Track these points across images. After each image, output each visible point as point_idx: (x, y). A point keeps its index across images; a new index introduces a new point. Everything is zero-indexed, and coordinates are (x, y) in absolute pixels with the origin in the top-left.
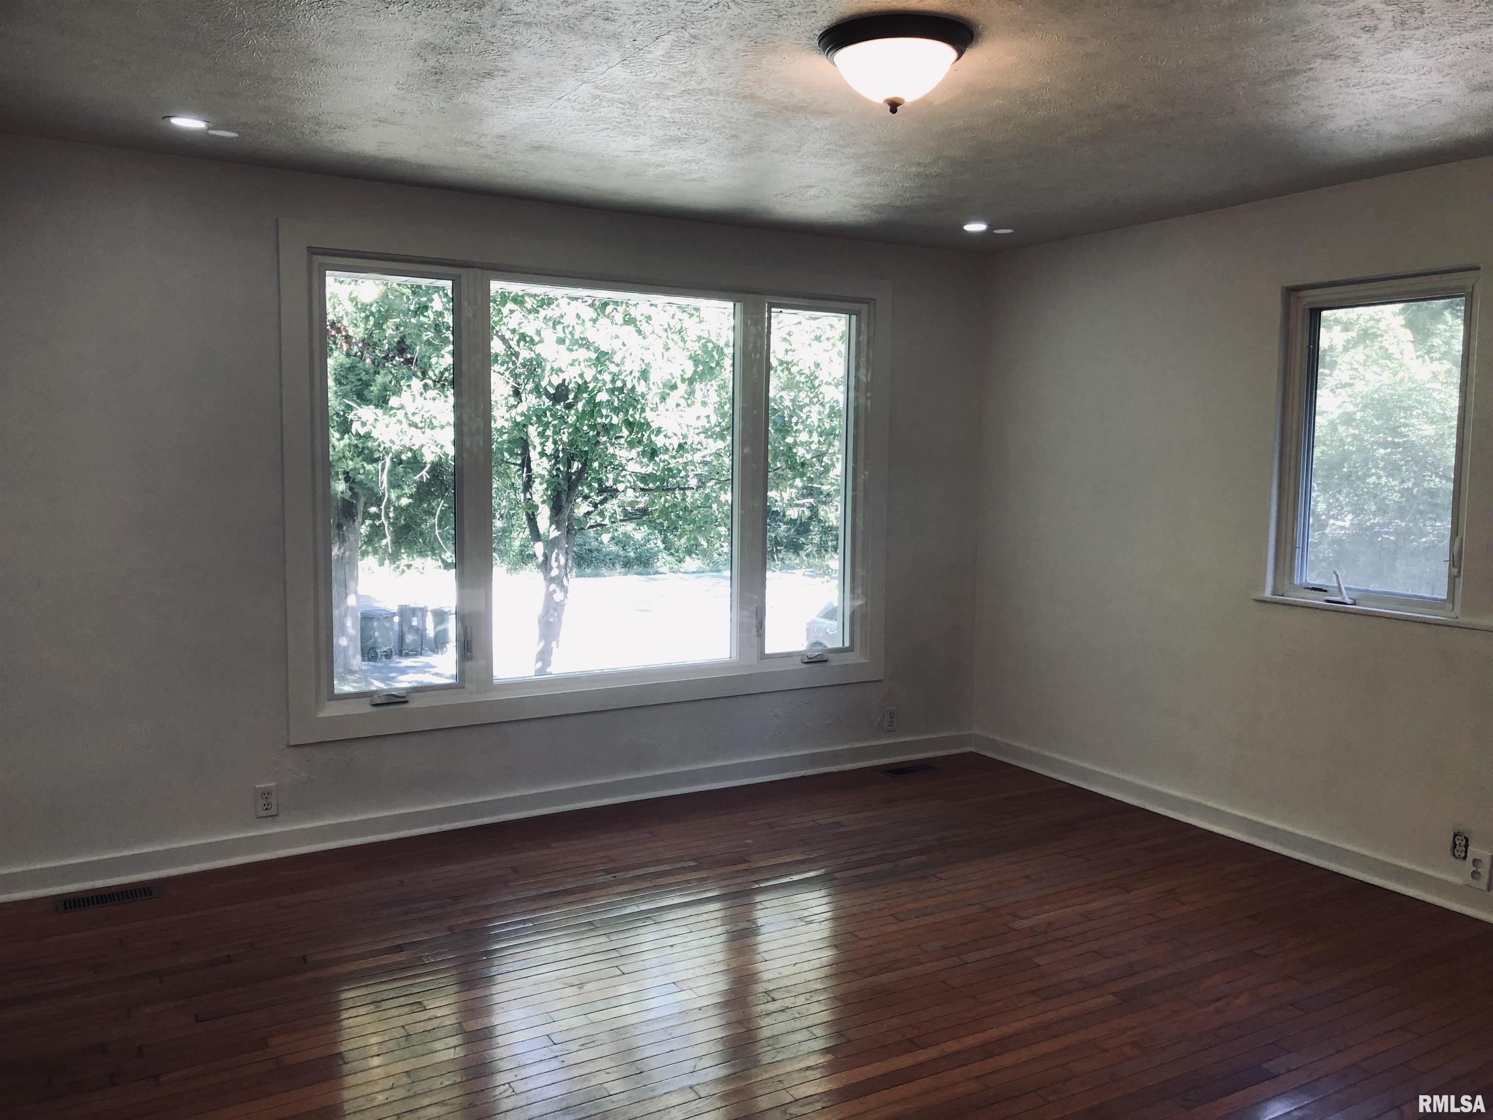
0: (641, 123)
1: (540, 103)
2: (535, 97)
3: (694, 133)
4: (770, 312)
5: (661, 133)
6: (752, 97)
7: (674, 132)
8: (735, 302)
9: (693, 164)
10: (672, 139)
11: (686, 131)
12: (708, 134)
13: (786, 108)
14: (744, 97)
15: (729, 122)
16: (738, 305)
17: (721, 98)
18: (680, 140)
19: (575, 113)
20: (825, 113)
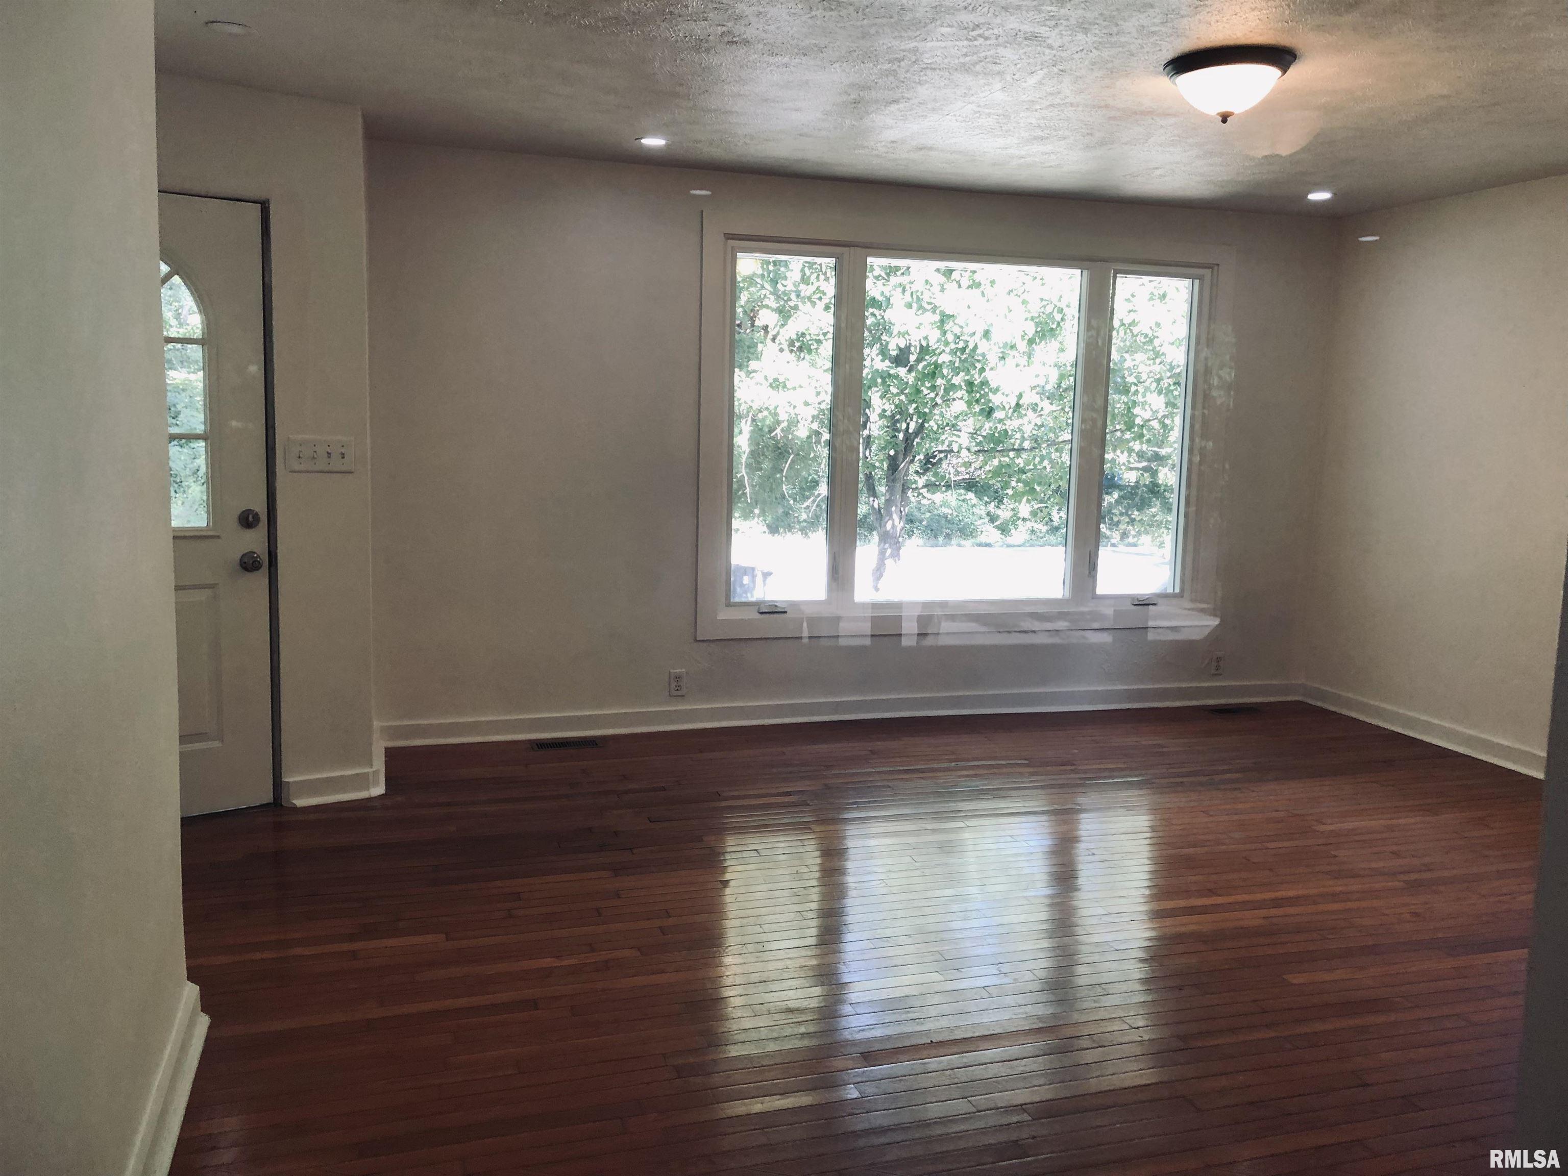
0: (1012, 128)
1: (932, 118)
2: (929, 115)
3: (1055, 134)
4: (1115, 278)
5: (1027, 134)
6: (1107, 106)
7: (1039, 133)
8: (1082, 269)
9: (1052, 155)
10: (1036, 138)
11: (1048, 132)
12: (1067, 133)
13: (1136, 113)
14: (1100, 107)
15: (1086, 125)
16: (1085, 272)
17: (1080, 109)
18: (1042, 138)
19: (958, 124)
20: (1169, 115)
